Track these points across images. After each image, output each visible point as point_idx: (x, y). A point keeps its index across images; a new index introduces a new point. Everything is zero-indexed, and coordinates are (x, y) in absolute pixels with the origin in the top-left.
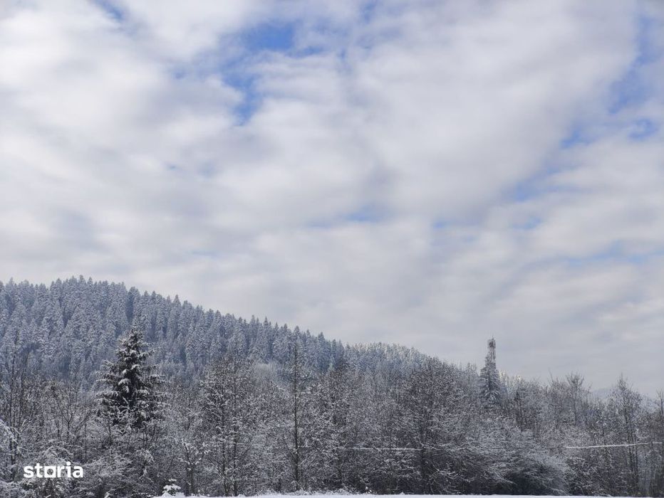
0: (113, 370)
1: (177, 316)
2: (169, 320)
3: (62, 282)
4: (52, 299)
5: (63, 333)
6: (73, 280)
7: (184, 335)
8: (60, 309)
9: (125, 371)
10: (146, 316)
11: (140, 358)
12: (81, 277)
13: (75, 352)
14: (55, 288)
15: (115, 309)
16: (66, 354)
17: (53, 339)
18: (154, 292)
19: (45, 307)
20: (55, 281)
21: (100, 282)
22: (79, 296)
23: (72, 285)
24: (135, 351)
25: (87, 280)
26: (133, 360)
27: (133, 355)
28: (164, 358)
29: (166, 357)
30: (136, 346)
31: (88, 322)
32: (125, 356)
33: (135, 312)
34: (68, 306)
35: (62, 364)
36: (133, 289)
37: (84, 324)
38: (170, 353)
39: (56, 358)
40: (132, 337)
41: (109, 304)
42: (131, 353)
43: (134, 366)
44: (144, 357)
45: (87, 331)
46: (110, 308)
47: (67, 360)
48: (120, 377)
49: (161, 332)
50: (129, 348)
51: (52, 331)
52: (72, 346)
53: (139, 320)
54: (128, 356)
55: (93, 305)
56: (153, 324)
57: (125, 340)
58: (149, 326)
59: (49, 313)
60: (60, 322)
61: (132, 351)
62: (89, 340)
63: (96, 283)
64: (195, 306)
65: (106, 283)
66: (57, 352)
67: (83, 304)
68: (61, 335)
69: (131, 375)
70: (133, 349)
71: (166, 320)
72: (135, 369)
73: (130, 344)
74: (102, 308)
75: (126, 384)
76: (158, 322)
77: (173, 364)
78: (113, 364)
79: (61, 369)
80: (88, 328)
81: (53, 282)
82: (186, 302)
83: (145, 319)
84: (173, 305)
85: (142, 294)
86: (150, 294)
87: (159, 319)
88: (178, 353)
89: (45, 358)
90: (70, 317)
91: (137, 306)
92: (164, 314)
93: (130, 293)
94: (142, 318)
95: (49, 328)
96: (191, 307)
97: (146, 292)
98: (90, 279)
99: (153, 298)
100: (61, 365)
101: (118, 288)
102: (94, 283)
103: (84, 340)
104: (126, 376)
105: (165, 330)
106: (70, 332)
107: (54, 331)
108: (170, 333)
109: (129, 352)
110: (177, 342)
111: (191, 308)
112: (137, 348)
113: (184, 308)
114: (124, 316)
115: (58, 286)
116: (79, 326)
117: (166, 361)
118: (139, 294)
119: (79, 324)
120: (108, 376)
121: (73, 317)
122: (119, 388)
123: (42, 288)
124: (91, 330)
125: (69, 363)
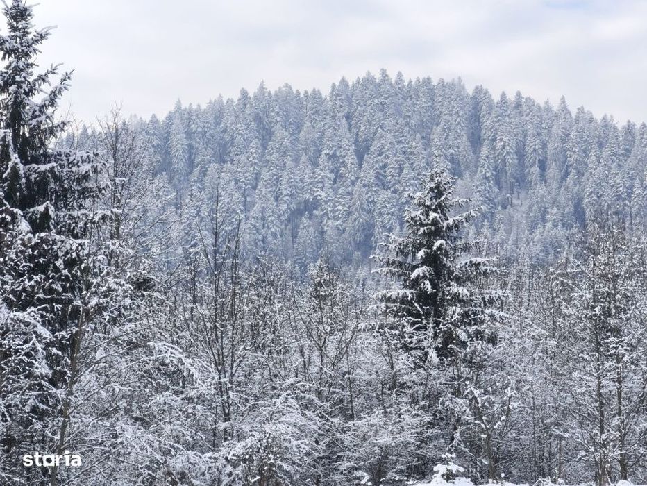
0: (402, 251)
1: (565, 138)
2: (550, 146)
3: (350, 84)
4: (334, 117)
5: (357, 178)
6: (369, 80)
7: (580, 174)
8: (348, 135)
9: (421, 253)
10: (506, 142)
11: (449, 228)
12: (383, 72)
13: (381, 214)
14: (338, 95)
15: (447, 130)
16: (364, 217)
17: (341, 191)
18: (519, 94)
19: (323, 133)
20: (337, 84)
21: (418, 80)
22: (382, 107)
23: (367, 88)
24: (438, 215)
25: (393, 77)
26: (436, 231)
27: (435, 222)
28: (544, 220)
29: (548, 216)
30: (440, 206)
31: (401, 157)
32: (422, 225)
33: (486, 133)
34: (362, 128)
35: (359, 237)
36: (478, 90)
37: (393, 161)
38: (555, 210)
39: (349, 226)
40: (431, 189)
41: (436, 120)
42: (431, 218)
43: (437, 244)
44: (456, 226)
45: (400, 174)
46: (439, 129)
47: (368, 229)
48: (414, 263)
49: (536, 169)
50: (428, 208)
51: (338, 177)
52: (374, 203)
53: (494, 149)
54: (427, 225)
55: (407, 124)
56: (520, 154)
57: (418, 194)
58: (512, 160)
59: (330, 144)
60: (351, 159)
61: (433, 215)
62: (404, 190)
63: (411, 82)
64: (598, 117)
65: (428, 81)
66: (349, 214)
67: (390, 122)
68: (353, 183)
69: (433, 260)
70: (435, 211)
71: (544, 146)
72: (440, 248)
73: (428, 203)
74: (424, 129)
75: (425, 277)
76: (529, 150)
77: (561, 231)
78: (400, 240)
79: (358, 246)
80: (401, 169)
81: (334, 85)
82: (581, 110)
83: (504, 147)
84: (556, 116)
85: (496, 98)
86: (511, 97)
87: (532, 144)
88: (569, 209)
89: (330, 225)
90: (367, 149)
91: (488, 121)
92: (539, 134)
93: (474, 98)
94: (499, 145)
95: (332, 171)
96: (591, 118)
97: (503, 95)
98: (400, 75)
99: (518, 106)
100: (357, 237)
101: (451, 90)
102: (406, 83)
103: (395, 192)
104: (424, 262)
105: (543, 166)
106: (370, 177)
107: (341, 176)
108: (552, 171)
109: (428, 216)
110: (567, 188)
111: (591, 120)
112: (441, 208)
113: (577, 121)
114: (464, 143)
115: (343, 92)
116: (385, 166)
117: (548, 225)
118: (490, 98)
119: (385, 161)
120: (394, 262)
121: (373, 148)
122: (415, 284)
123: (316, 96)
124: (406, 171)
125: (372, 235)
